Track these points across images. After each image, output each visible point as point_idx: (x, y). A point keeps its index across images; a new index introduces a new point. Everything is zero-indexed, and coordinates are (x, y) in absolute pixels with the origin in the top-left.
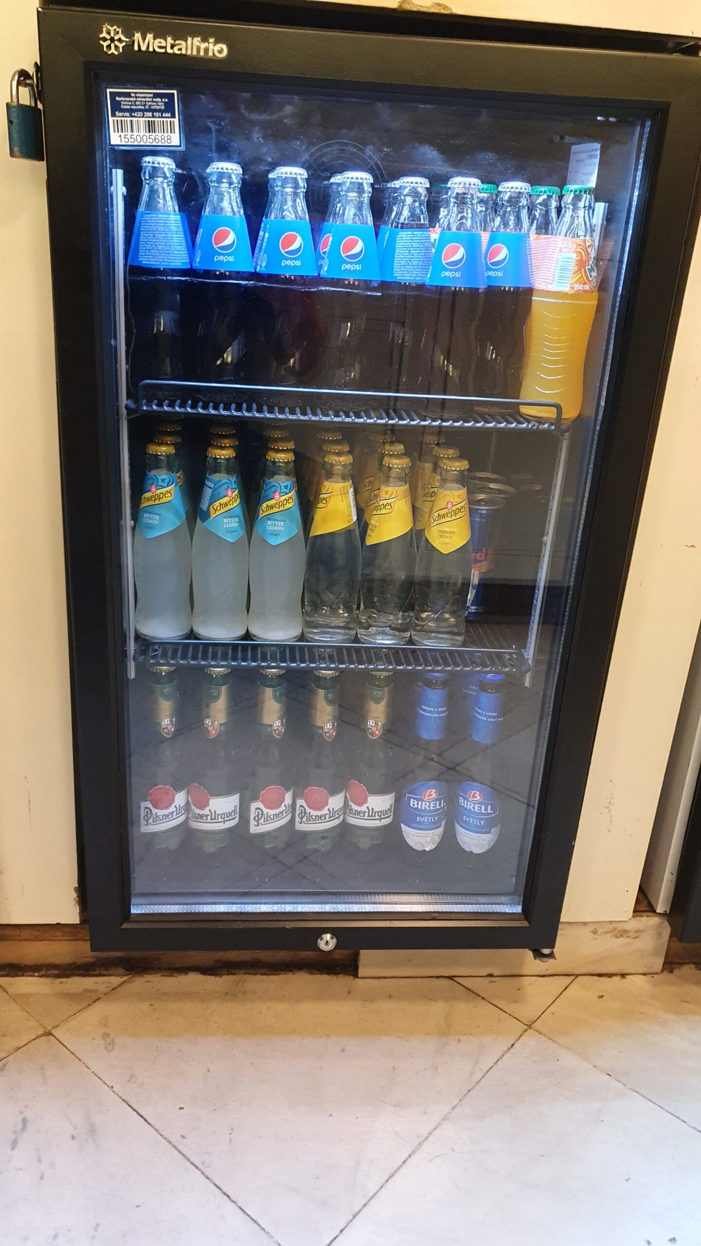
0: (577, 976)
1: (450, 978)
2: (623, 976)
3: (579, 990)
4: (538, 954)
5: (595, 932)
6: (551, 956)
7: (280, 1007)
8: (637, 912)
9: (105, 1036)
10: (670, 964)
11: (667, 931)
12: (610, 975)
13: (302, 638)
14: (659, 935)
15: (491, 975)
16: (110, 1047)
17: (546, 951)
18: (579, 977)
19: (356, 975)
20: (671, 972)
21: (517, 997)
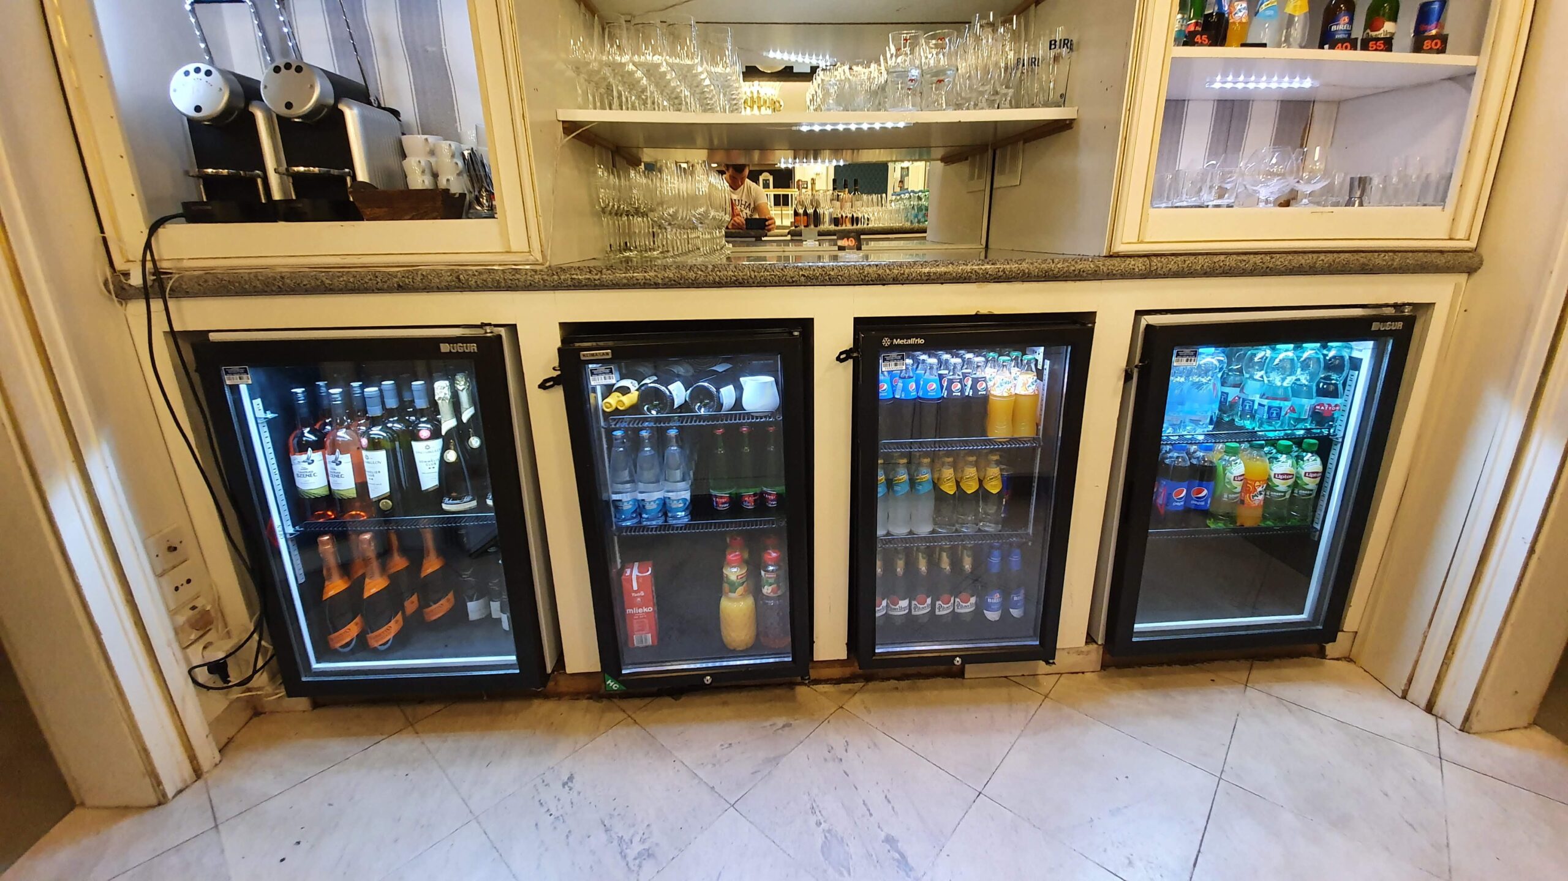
0: (1062, 674)
1: (1006, 677)
2: (1083, 673)
3: (1063, 680)
4: (1048, 663)
5: (1068, 653)
6: (1054, 663)
7: (935, 692)
8: (1087, 643)
9: (865, 708)
10: (1104, 666)
11: (1101, 652)
12: (1077, 673)
13: (933, 532)
14: (1098, 652)
15: (1023, 675)
16: (869, 712)
17: (1051, 661)
18: (1063, 675)
19: (964, 678)
20: (1104, 670)
21: (1037, 684)
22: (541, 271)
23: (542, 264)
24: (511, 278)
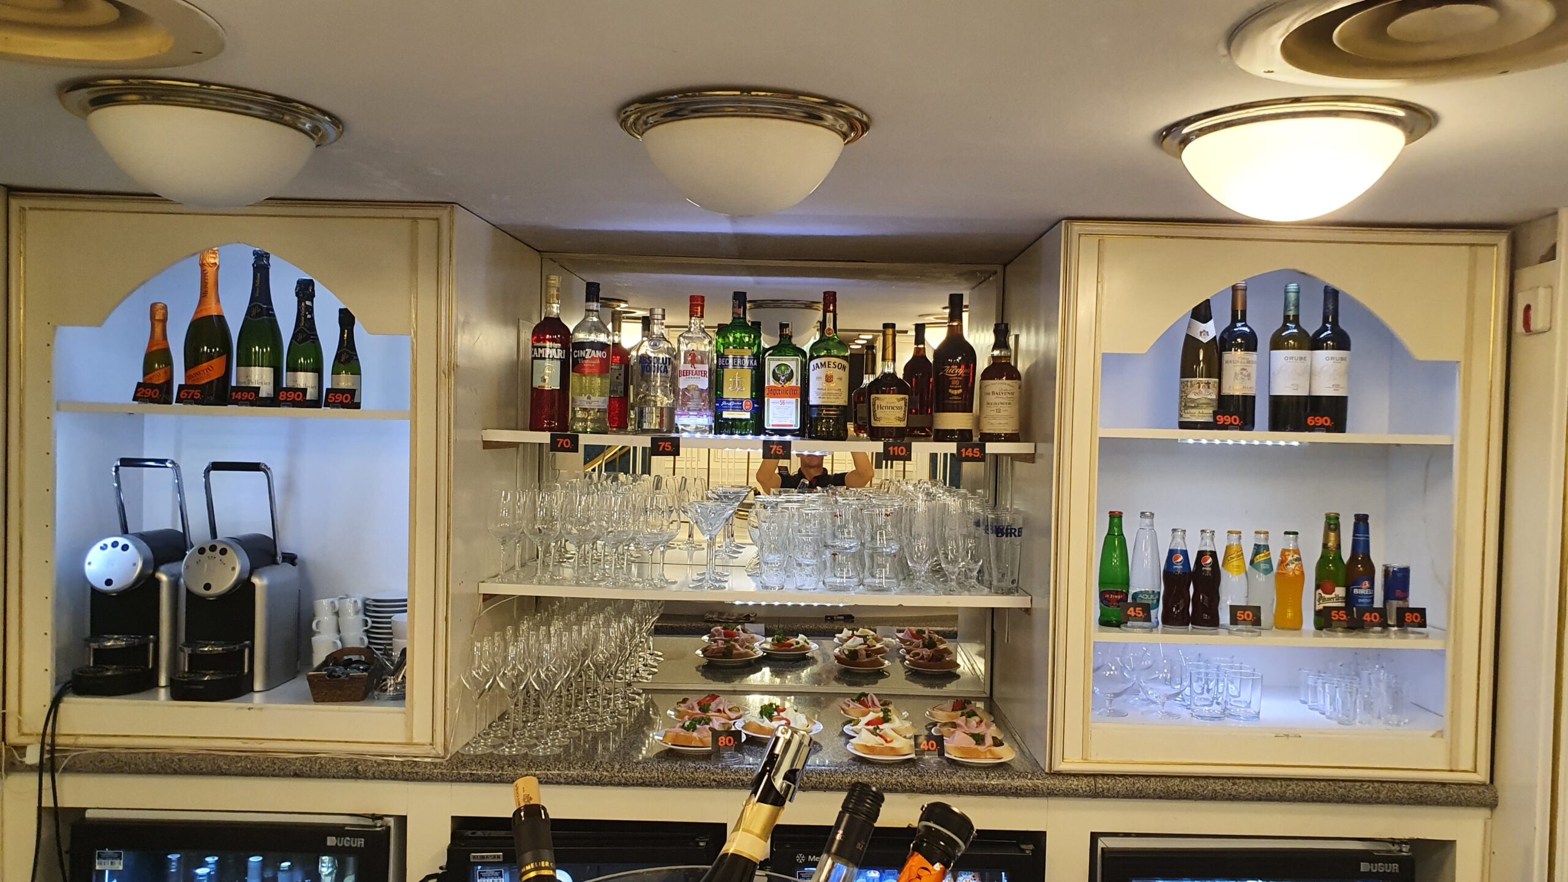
22: (441, 764)
23: (443, 758)
24: (409, 771)
